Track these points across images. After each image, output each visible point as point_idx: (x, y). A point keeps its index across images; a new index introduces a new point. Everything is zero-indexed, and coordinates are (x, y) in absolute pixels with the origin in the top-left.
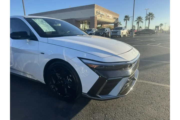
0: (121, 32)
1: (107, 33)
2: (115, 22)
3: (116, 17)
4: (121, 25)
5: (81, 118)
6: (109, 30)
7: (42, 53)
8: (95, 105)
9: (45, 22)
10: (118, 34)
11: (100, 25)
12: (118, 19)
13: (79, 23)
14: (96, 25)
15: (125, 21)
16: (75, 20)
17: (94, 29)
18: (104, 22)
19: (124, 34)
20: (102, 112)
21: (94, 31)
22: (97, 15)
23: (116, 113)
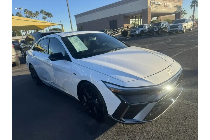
0: (183, 26)
1: (164, 28)
2: (176, 11)
3: (179, 4)
4: (186, 13)
5: (106, 138)
6: (167, 23)
7: (74, 74)
8: (122, 126)
9: (80, 39)
10: (179, 29)
11: (156, 18)
12: (181, 7)
13: (129, 18)
14: (149, 19)
15: (193, 8)
16: (124, 15)
17: (146, 24)
18: (161, 13)
19: (188, 28)
20: (127, 135)
21: (147, 27)
22: (150, 6)
23: (141, 139)
